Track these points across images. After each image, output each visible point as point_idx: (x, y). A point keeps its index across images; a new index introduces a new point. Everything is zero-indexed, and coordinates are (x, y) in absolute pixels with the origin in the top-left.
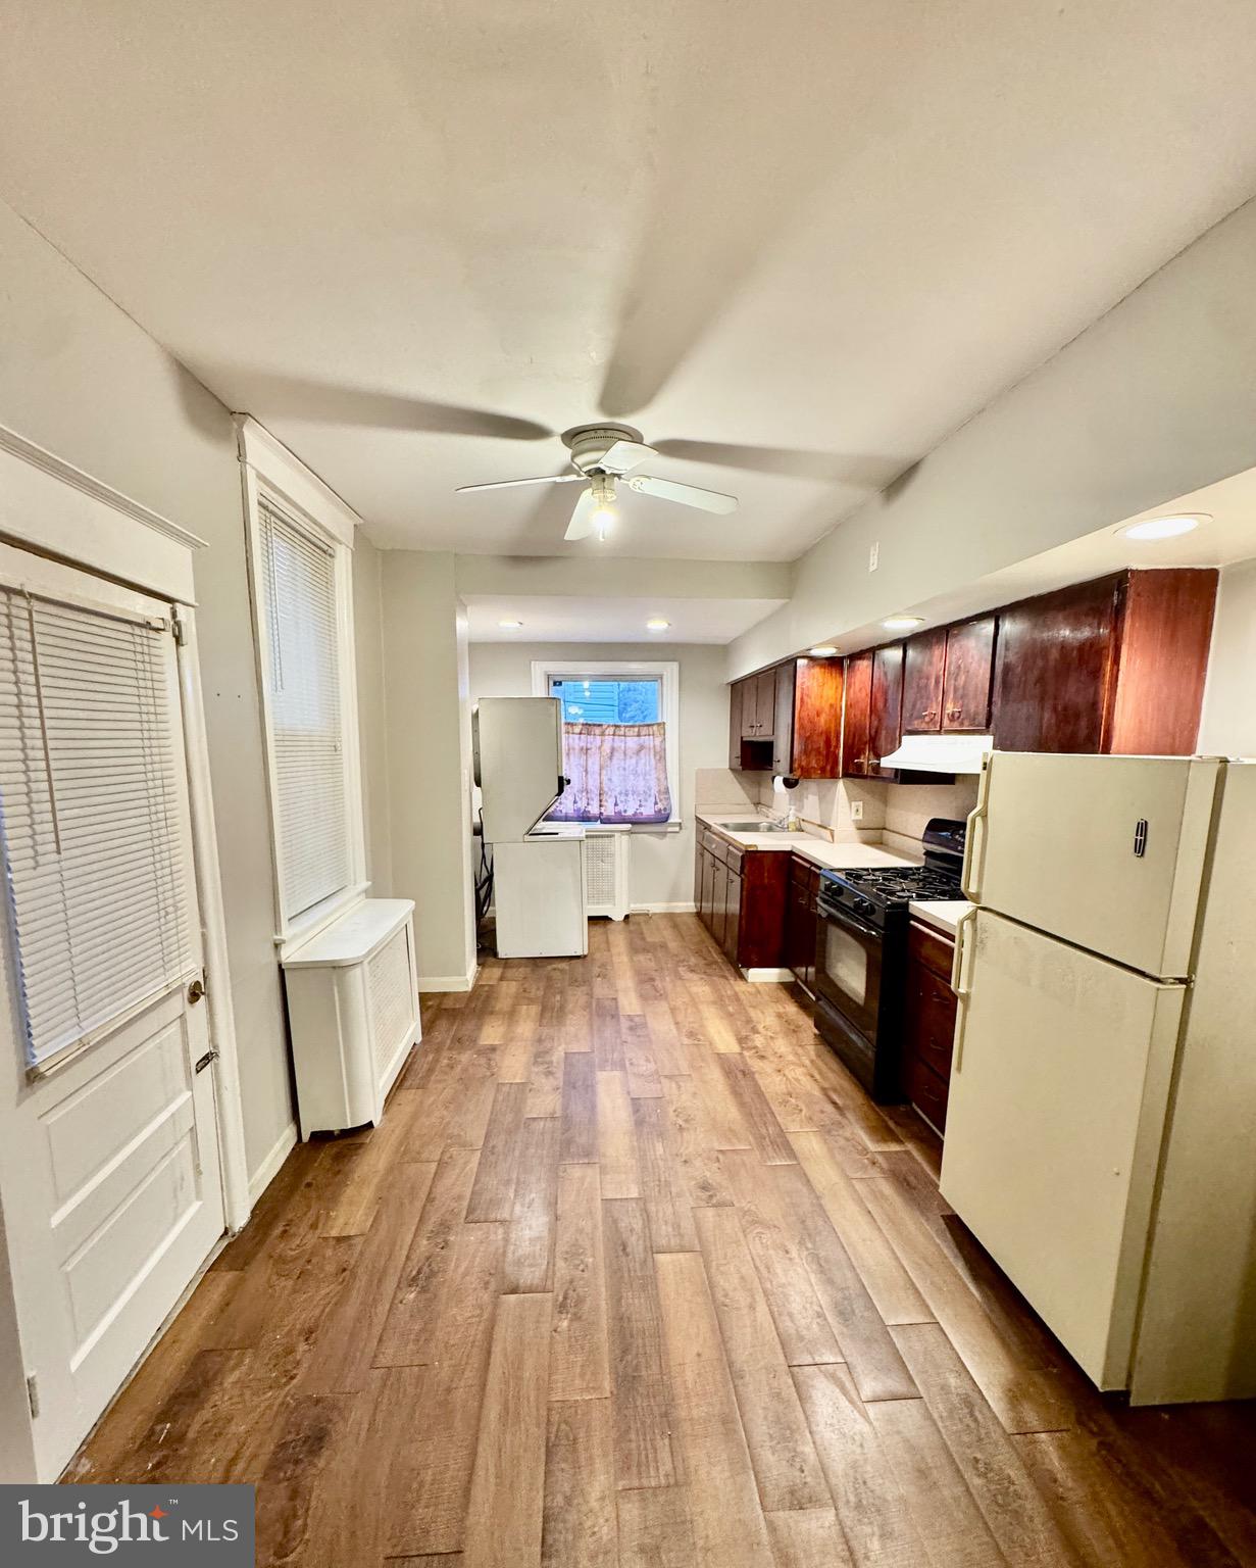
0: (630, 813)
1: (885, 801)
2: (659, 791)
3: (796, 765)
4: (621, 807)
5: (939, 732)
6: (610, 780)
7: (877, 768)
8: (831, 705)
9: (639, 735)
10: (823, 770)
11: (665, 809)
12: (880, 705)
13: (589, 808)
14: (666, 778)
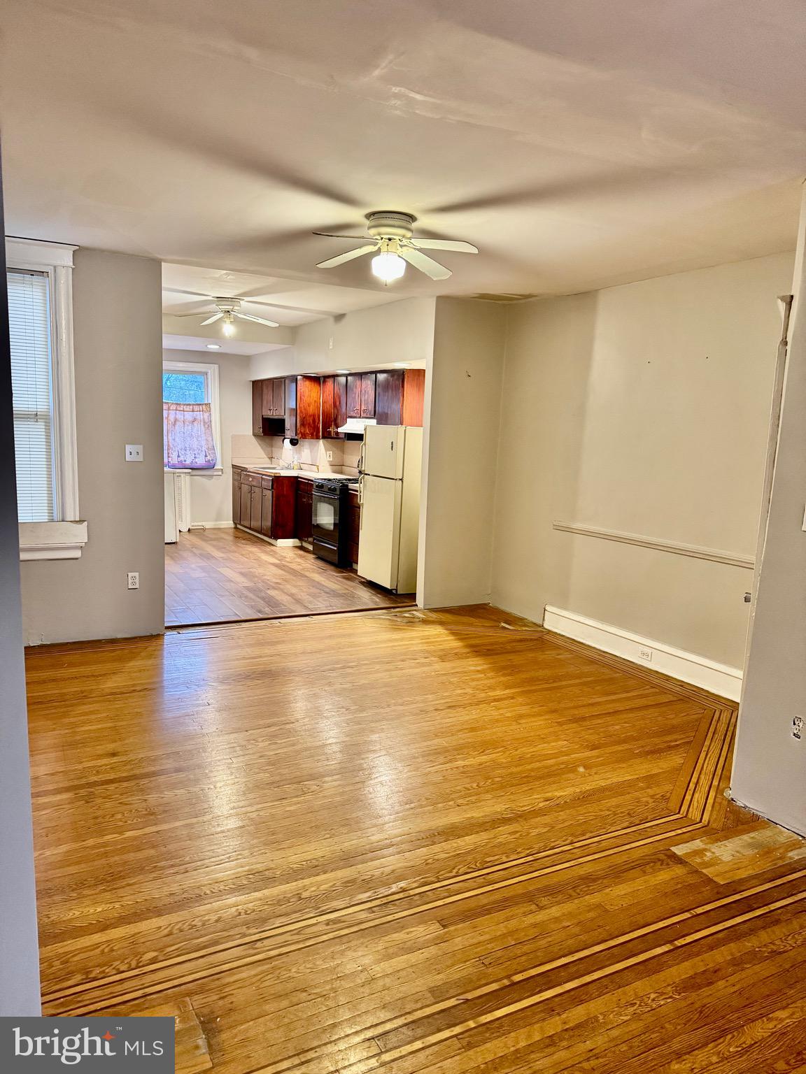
0: (188, 462)
1: (343, 451)
2: (208, 449)
3: (299, 432)
4: (182, 458)
5: (360, 417)
6: (174, 440)
7: (337, 433)
8: (315, 401)
9: (193, 411)
10: (312, 434)
11: (212, 460)
12: (338, 403)
14: (213, 440)
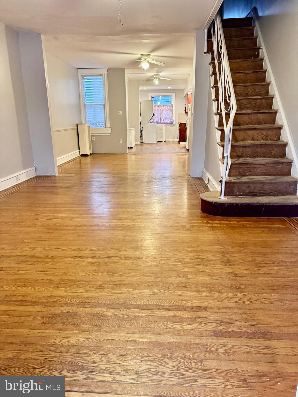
0: (166, 122)
2: (171, 118)
4: (164, 121)
6: (162, 116)
9: (168, 107)
11: (172, 121)
13: (158, 121)
14: (173, 115)
